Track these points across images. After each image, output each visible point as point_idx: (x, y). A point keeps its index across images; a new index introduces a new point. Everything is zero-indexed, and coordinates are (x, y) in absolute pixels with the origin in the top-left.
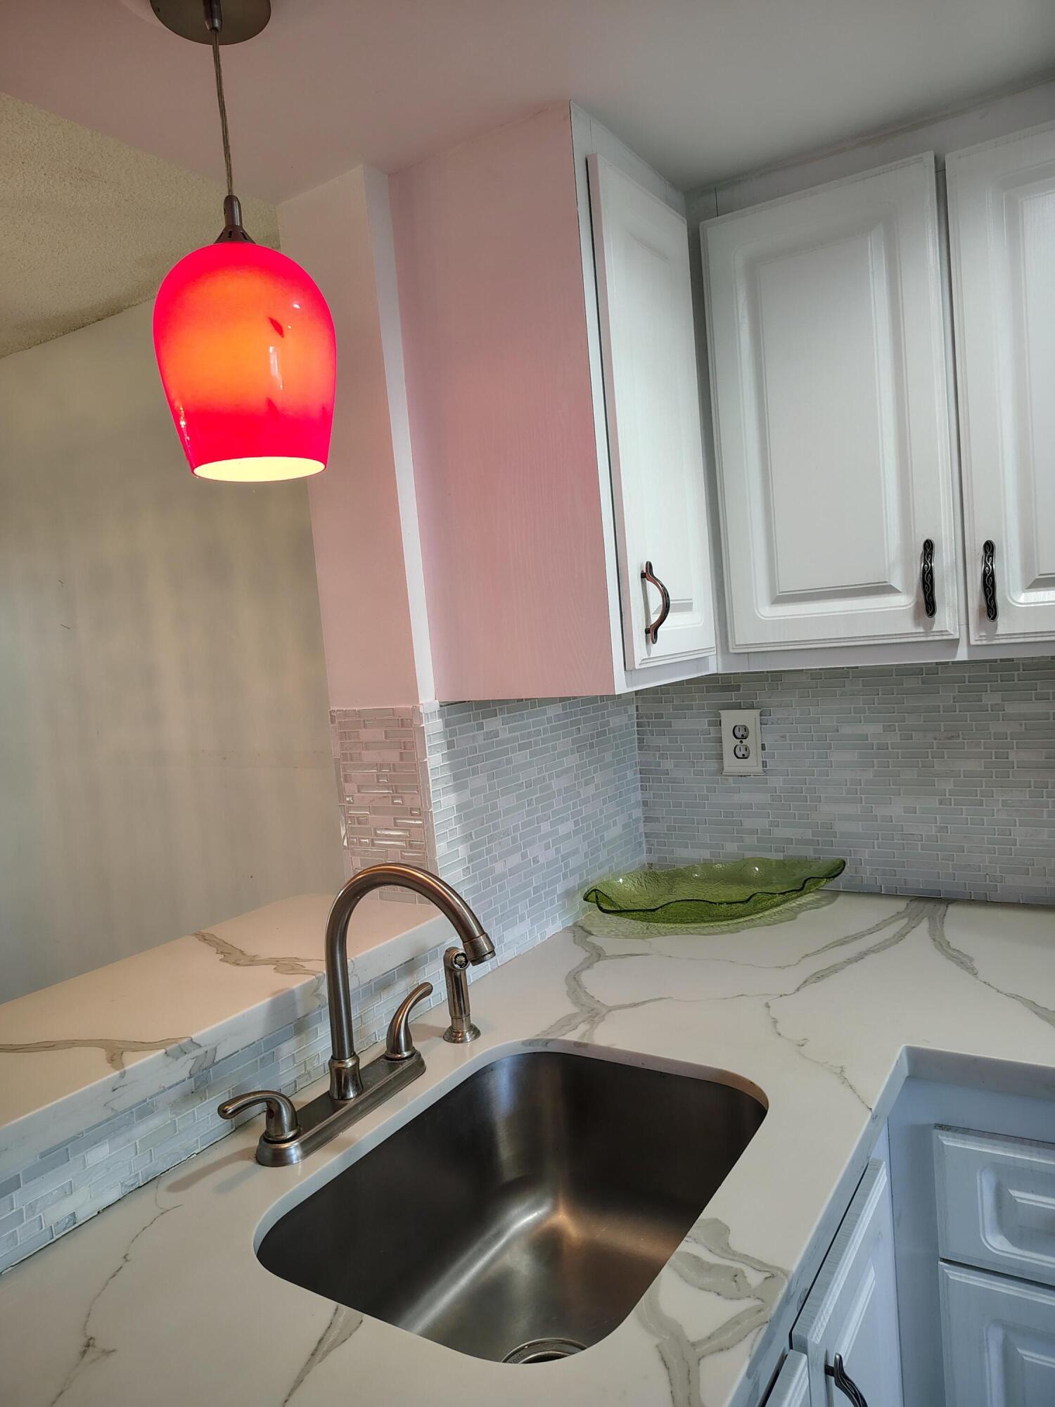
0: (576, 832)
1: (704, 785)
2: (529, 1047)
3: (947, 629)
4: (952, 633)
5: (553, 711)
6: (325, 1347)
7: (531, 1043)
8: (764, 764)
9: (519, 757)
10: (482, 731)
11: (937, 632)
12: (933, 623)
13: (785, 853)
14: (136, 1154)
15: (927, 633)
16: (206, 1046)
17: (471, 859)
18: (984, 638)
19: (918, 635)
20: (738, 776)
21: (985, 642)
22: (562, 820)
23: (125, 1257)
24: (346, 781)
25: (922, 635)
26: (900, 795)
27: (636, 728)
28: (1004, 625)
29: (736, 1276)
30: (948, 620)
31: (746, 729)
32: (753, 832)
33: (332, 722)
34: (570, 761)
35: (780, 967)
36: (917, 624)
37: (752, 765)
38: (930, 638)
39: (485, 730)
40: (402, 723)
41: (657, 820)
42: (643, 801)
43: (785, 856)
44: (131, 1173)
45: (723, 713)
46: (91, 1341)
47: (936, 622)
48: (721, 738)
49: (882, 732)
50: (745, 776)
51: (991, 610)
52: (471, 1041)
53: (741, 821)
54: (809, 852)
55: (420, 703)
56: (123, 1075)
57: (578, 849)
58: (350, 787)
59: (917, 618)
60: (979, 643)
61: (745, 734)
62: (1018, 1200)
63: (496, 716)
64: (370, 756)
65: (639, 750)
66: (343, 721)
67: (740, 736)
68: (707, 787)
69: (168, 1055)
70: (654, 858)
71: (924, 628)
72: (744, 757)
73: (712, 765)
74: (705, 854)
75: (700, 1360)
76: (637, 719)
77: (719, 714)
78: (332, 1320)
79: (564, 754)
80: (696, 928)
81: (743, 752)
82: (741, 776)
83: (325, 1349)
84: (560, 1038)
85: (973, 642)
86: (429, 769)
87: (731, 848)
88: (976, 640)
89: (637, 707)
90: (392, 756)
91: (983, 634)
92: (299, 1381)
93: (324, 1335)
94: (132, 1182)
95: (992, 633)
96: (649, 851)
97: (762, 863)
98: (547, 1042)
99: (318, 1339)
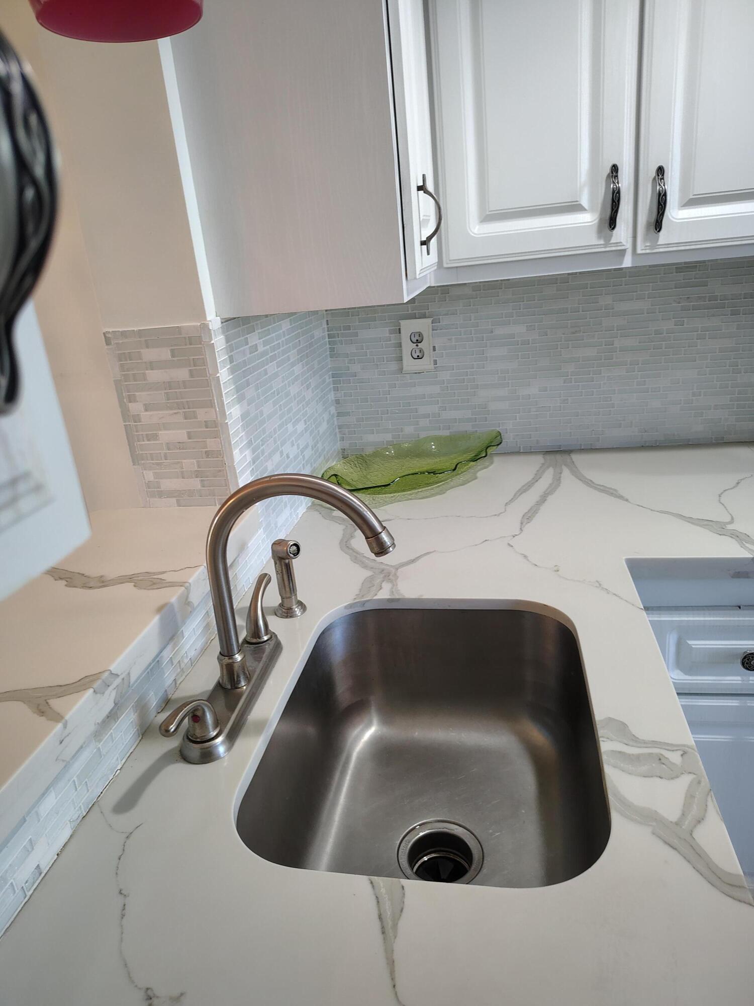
0: (306, 430)
1: (386, 383)
2: (350, 610)
3: (622, 241)
4: (625, 244)
5: (286, 325)
6: (389, 923)
7: (350, 606)
8: (435, 362)
9: (272, 368)
10: (247, 346)
11: (614, 243)
12: (611, 236)
13: (451, 430)
14: (76, 790)
15: (605, 245)
16: (122, 674)
17: (254, 461)
18: (648, 248)
19: (599, 246)
20: (414, 373)
21: (648, 251)
22: (298, 421)
23: (120, 893)
24: (130, 402)
25: (602, 246)
26: (536, 378)
27: (327, 340)
28: (664, 237)
29: (660, 759)
30: (622, 233)
31: (420, 334)
32: (426, 416)
33: (107, 344)
34: (297, 369)
35: (495, 515)
36: (599, 237)
37: (425, 364)
38: (608, 249)
39: (250, 345)
40: (191, 340)
41: (348, 414)
42: (336, 400)
43: (450, 432)
44: (75, 808)
45: (403, 322)
46: (149, 992)
47: (614, 235)
48: (401, 343)
49: (525, 331)
50: (419, 373)
51: (658, 225)
52: (302, 614)
53: (416, 408)
54: (468, 427)
55: (208, 319)
56: (65, 726)
57: (308, 443)
58: (135, 408)
59: (600, 231)
60: (644, 252)
61: (419, 339)
62: (693, 646)
63: (254, 331)
64: (154, 376)
65: (331, 358)
66: (121, 341)
67: (415, 341)
68: (388, 384)
69: (96, 693)
70: (346, 444)
71: (605, 241)
72: (419, 358)
73: (393, 366)
74: (388, 437)
75: (691, 834)
76: (328, 331)
77: (400, 323)
78: (375, 894)
79: (293, 365)
80: (411, 494)
81: (418, 354)
82: (416, 373)
83: (390, 923)
84: (374, 598)
85: (639, 251)
86: (221, 383)
87: (409, 430)
88: (642, 250)
89: (327, 321)
90: (182, 374)
91: (648, 244)
92: (391, 963)
93: (379, 910)
94: (76, 816)
95: (655, 244)
96: (342, 439)
97: (437, 439)
98: (364, 603)
99: (376, 916)
